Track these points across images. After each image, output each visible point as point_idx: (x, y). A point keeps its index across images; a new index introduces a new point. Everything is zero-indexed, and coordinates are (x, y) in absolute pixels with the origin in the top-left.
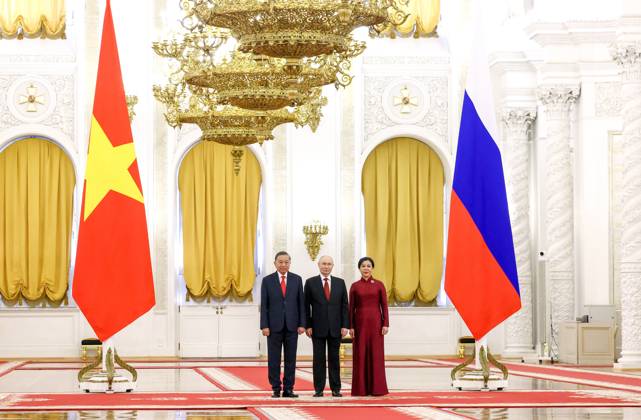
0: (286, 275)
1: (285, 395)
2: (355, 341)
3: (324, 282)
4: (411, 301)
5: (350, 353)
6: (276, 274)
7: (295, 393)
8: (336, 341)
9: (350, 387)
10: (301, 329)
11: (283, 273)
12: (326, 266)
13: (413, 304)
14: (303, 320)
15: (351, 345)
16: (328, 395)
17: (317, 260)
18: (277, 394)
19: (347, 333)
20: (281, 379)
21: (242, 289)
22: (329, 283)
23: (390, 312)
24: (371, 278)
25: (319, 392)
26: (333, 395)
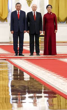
0: (20, 11)
1: (19, 55)
2: (45, 36)
3: (33, 14)
4: (64, 22)
5: (43, 40)
6: (16, 11)
7: (23, 54)
8: (38, 36)
9: (43, 52)
10: (25, 31)
11: (18, 11)
12: (34, 8)
13: (65, 22)
14: (26, 28)
15: (44, 37)
16: (35, 55)
17: (31, 6)
18: (17, 55)
19: (42, 33)
20: (18, 49)
21: (4, 17)
22: (36, 14)
23: (58, 25)
24: (51, 13)
25: (32, 54)
26: (37, 55)
